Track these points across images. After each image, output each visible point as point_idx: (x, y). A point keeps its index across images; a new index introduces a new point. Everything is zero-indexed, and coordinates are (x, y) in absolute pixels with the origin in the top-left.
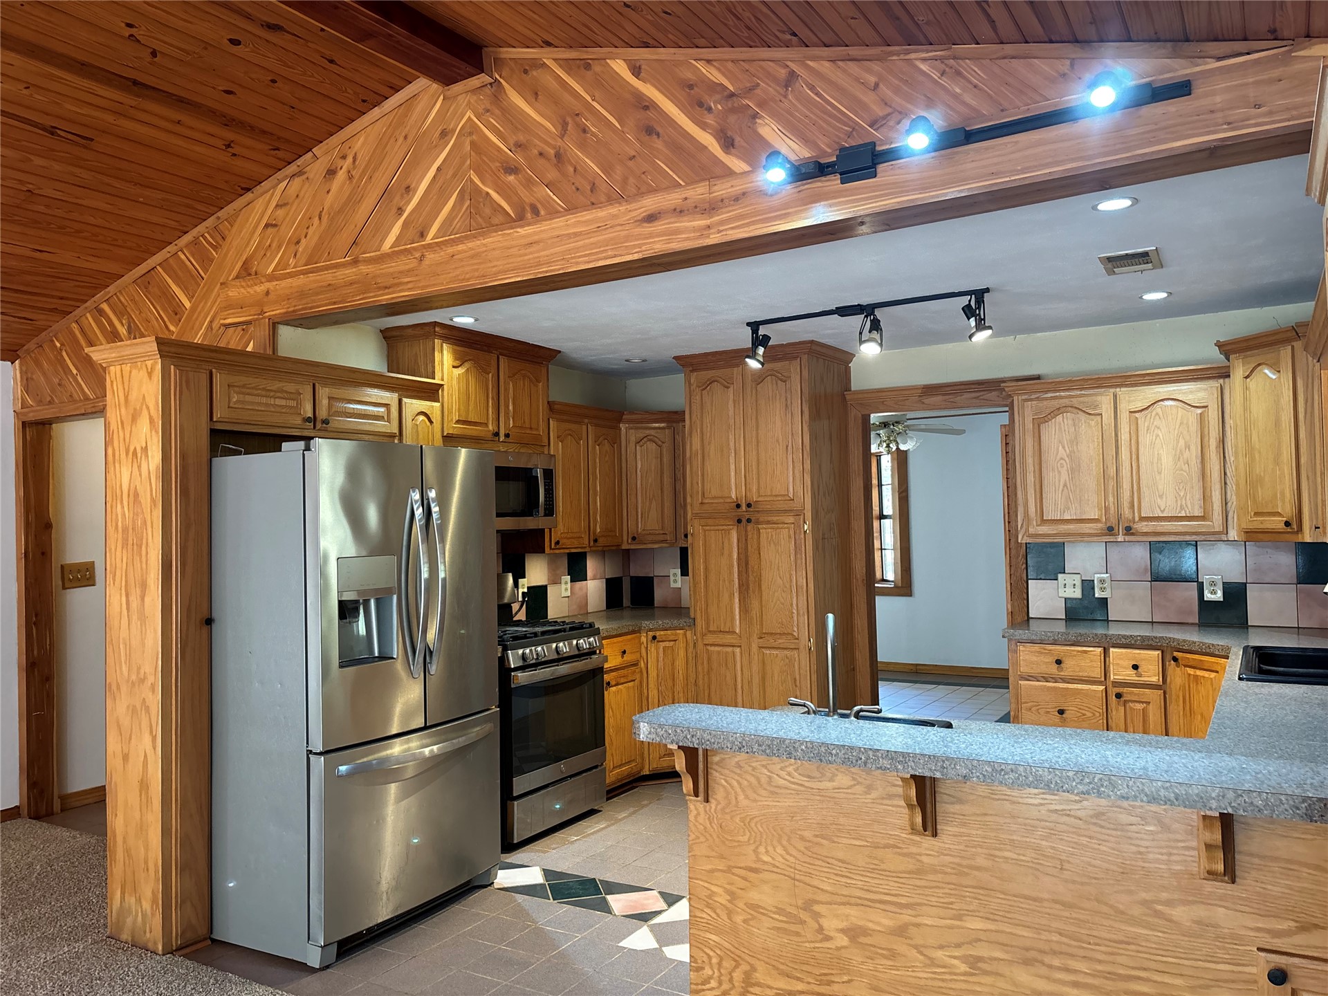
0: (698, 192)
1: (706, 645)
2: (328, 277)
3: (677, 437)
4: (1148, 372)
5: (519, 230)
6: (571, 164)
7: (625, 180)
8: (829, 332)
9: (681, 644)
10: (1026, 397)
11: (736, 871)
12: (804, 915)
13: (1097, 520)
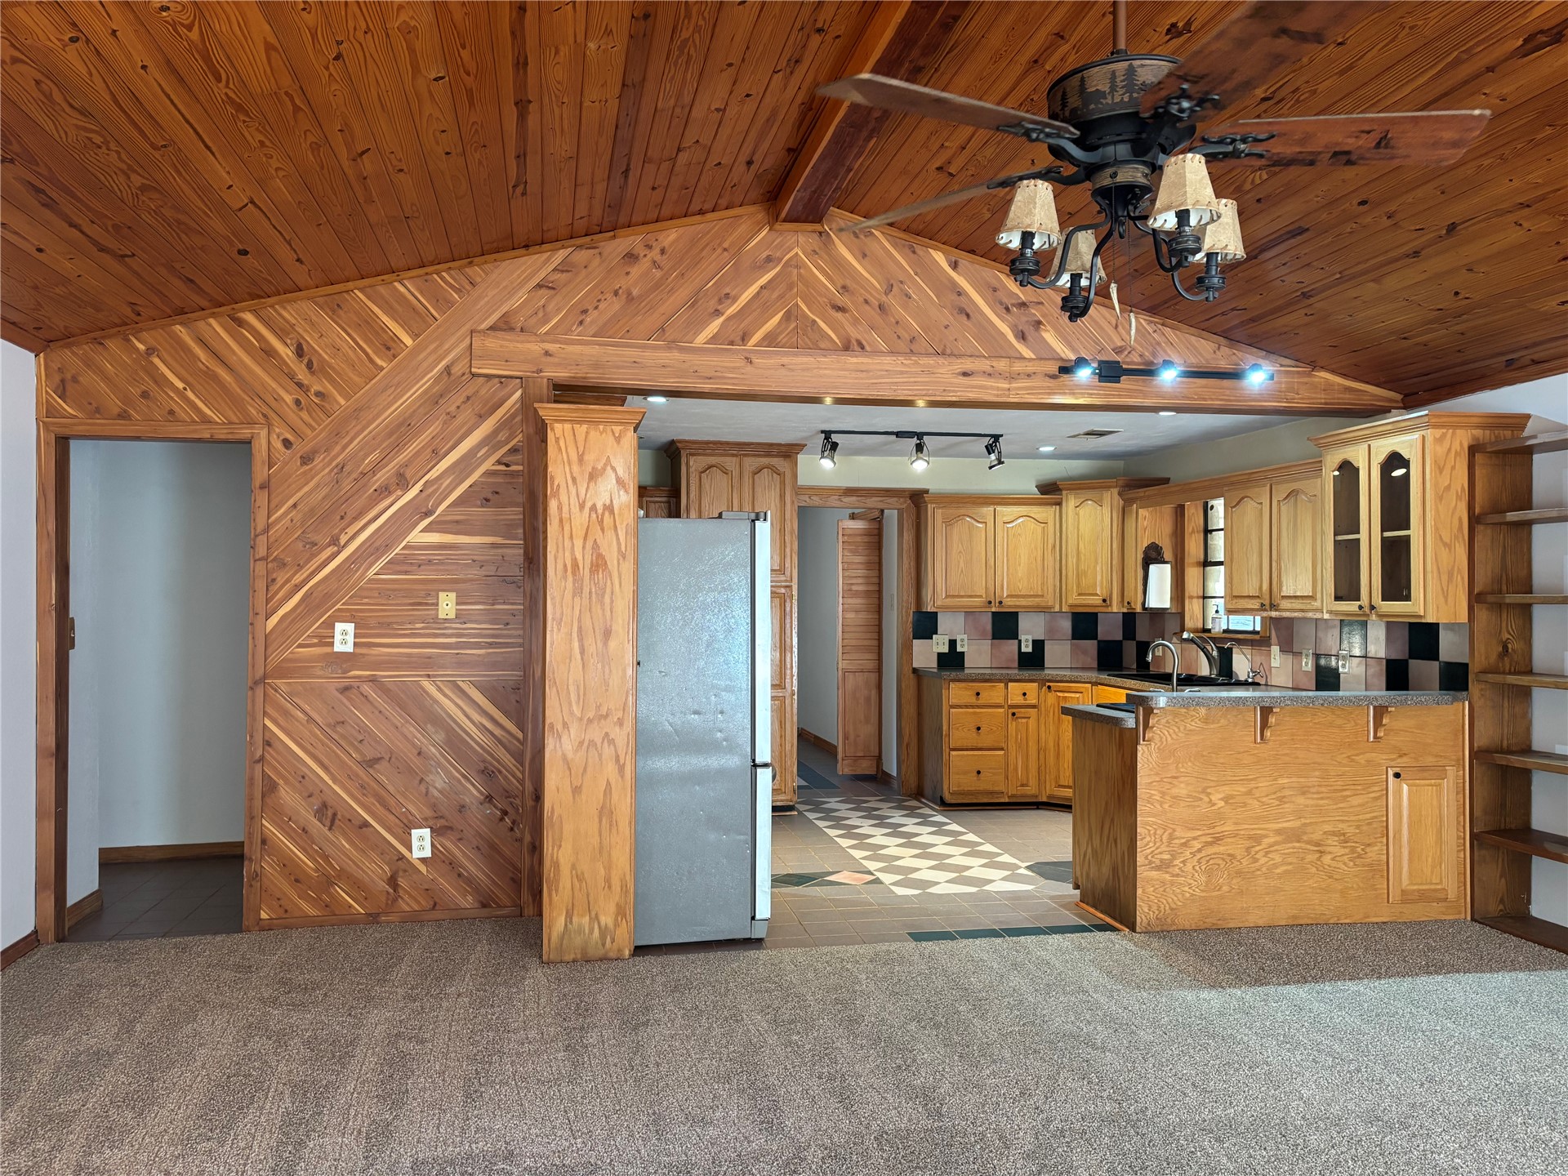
2: (633, 354)
6: (894, 317)
13: (981, 596)
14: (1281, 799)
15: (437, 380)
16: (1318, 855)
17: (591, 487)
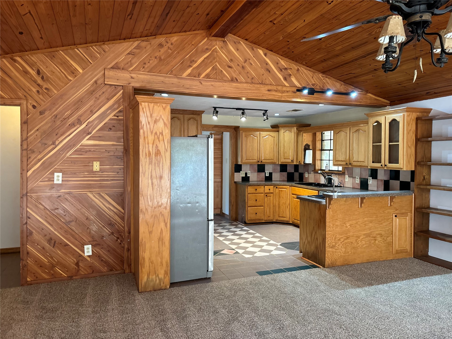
0: (280, 88)
6: (246, 70)
13: (256, 160)
14: (365, 225)
15: (93, 85)
16: (374, 241)
17: (155, 126)
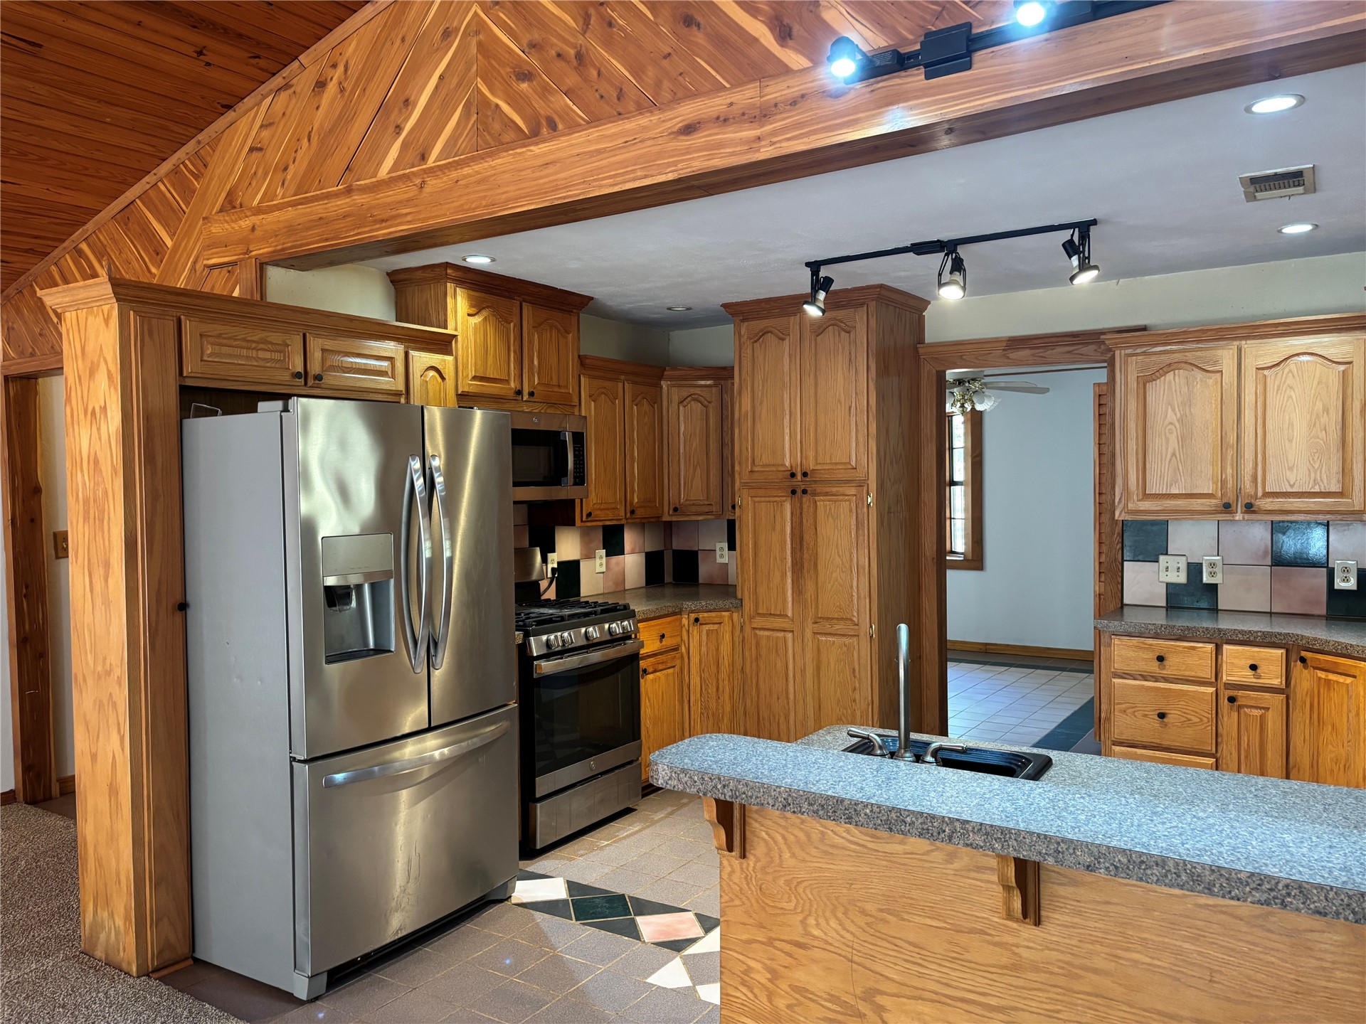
0: (746, 96)
1: (754, 628)
2: (318, 209)
3: (725, 396)
4: (1282, 321)
5: (532, 148)
6: (594, 65)
7: (658, 84)
8: (903, 274)
9: (726, 630)
10: (1129, 351)
11: (777, 944)
12: (863, 1007)
13: (1211, 495)
17: (91, 386)
